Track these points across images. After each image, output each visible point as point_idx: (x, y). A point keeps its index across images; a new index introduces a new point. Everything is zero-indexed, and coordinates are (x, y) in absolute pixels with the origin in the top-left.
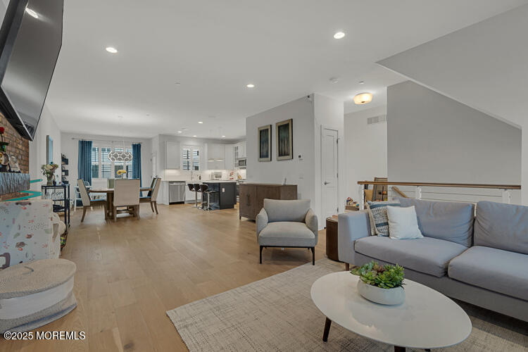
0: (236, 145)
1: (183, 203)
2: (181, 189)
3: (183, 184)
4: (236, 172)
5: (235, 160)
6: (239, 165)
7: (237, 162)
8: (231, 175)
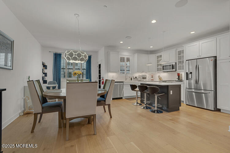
0: (159, 54)
1: (122, 98)
2: (120, 87)
3: (122, 83)
4: (158, 75)
5: (158, 65)
6: (163, 69)
7: (160, 67)
8: (152, 77)
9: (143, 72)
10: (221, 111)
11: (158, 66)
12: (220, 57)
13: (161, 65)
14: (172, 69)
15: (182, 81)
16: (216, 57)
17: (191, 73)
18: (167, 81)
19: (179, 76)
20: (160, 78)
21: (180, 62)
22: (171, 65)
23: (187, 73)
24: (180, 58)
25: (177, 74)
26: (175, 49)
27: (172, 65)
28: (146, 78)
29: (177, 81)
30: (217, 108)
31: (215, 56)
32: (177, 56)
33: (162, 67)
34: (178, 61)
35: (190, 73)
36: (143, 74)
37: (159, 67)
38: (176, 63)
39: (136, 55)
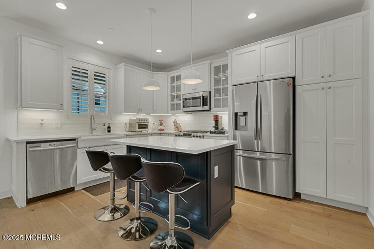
0: (175, 73)
1: (72, 190)
2: (62, 156)
4: (173, 119)
5: (173, 98)
6: (184, 107)
7: (179, 102)
8: (161, 124)
9: (140, 111)
10: (302, 198)
11: (172, 100)
12: (303, 79)
13: (178, 97)
14: (203, 106)
15: (223, 133)
16: (294, 78)
17: (245, 114)
18: (193, 134)
19: (217, 121)
20: (177, 127)
21: (218, 91)
22: (200, 98)
23: (236, 114)
24: (217, 82)
25: (213, 118)
26: (209, 61)
27: (203, 97)
28: (147, 125)
29: (212, 133)
30: (297, 191)
31: (293, 75)
32: (213, 77)
33: (182, 102)
34: (215, 89)
35: (242, 114)
36: (142, 116)
37: (176, 101)
38: (210, 92)
39: (122, 67)
